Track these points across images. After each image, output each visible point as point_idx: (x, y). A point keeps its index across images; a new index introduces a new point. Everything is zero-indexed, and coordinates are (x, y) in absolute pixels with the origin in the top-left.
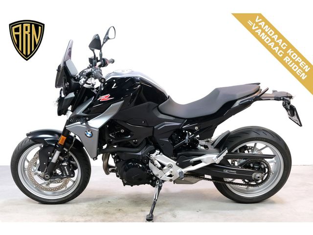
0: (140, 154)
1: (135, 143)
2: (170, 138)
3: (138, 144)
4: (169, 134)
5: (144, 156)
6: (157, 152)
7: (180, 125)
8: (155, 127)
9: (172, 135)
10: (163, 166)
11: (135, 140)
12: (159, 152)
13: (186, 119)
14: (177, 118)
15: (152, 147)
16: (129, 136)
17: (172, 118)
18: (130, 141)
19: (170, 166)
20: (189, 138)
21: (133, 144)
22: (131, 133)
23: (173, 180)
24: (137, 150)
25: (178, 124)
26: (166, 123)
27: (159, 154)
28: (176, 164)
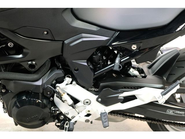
0: (39, 83)
1: (32, 66)
2: (90, 60)
3: (37, 67)
4: (88, 54)
5: (46, 86)
6: (68, 80)
7: (108, 40)
8: (66, 42)
9: (93, 54)
10: (76, 101)
11: (32, 61)
12: (71, 80)
13: (118, 31)
14: (103, 29)
15: (59, 72)
16: (21, 56)
17: (94, 28)
18: (22, 63)
19: (88, 103)
20: (121, 62)
21: (27, 67)
22: (24, 50)
23: (90, 121)
24: (35, 76)
25: (104, 38)
26: (84, 35)
27: (71, 83)
28: (97, 100)
